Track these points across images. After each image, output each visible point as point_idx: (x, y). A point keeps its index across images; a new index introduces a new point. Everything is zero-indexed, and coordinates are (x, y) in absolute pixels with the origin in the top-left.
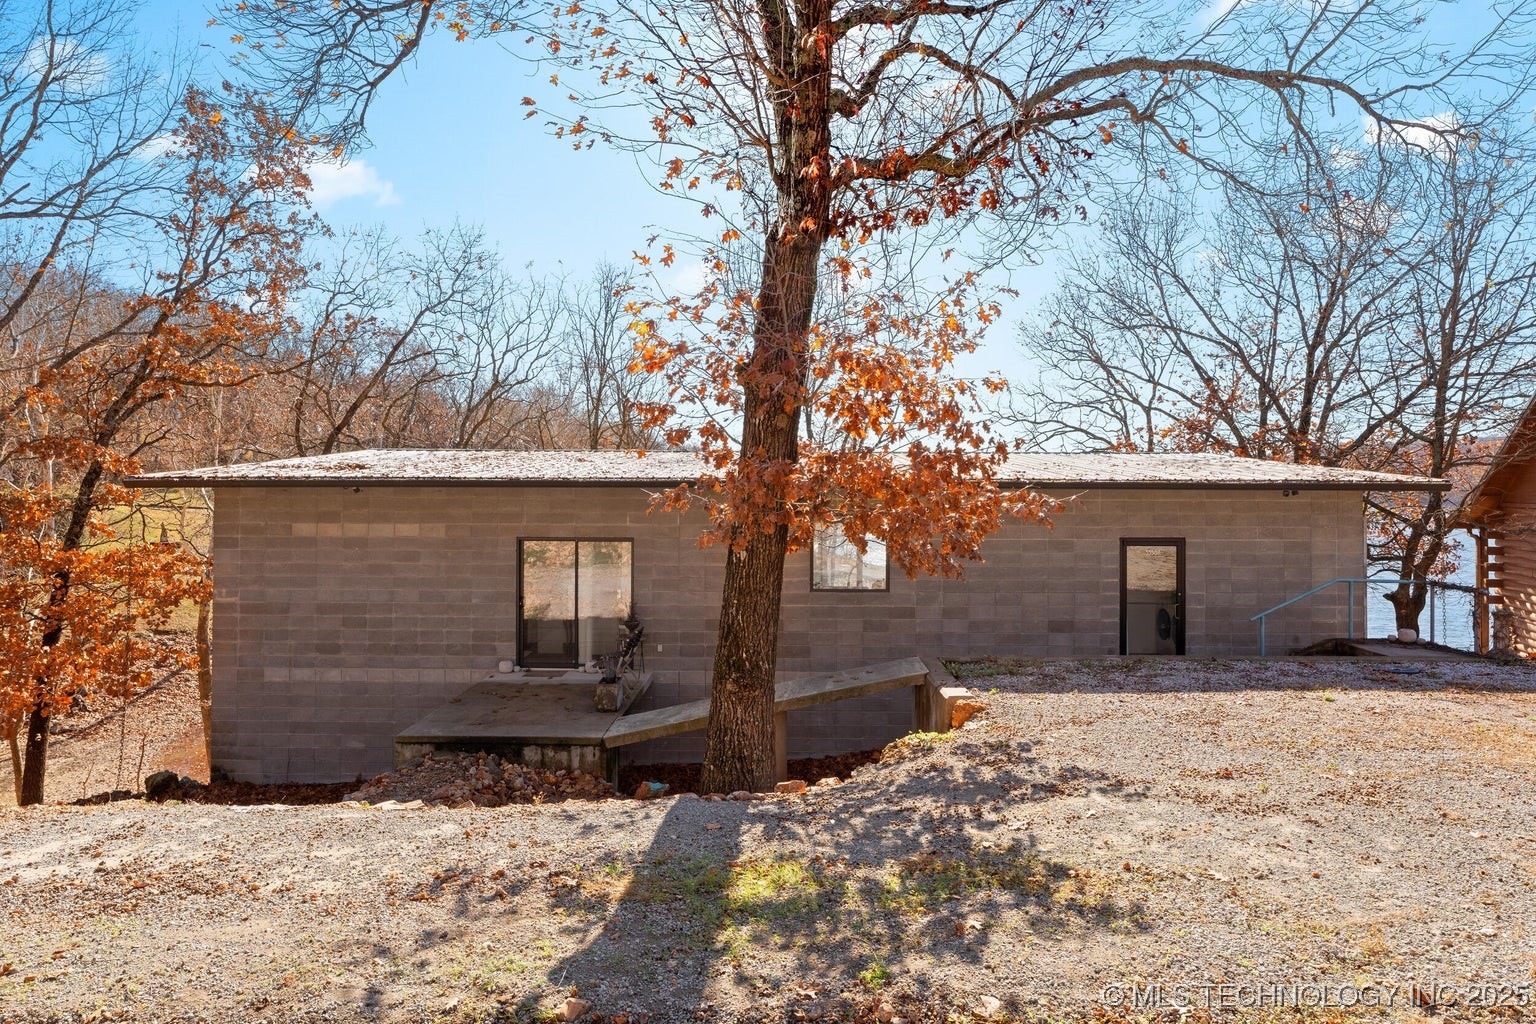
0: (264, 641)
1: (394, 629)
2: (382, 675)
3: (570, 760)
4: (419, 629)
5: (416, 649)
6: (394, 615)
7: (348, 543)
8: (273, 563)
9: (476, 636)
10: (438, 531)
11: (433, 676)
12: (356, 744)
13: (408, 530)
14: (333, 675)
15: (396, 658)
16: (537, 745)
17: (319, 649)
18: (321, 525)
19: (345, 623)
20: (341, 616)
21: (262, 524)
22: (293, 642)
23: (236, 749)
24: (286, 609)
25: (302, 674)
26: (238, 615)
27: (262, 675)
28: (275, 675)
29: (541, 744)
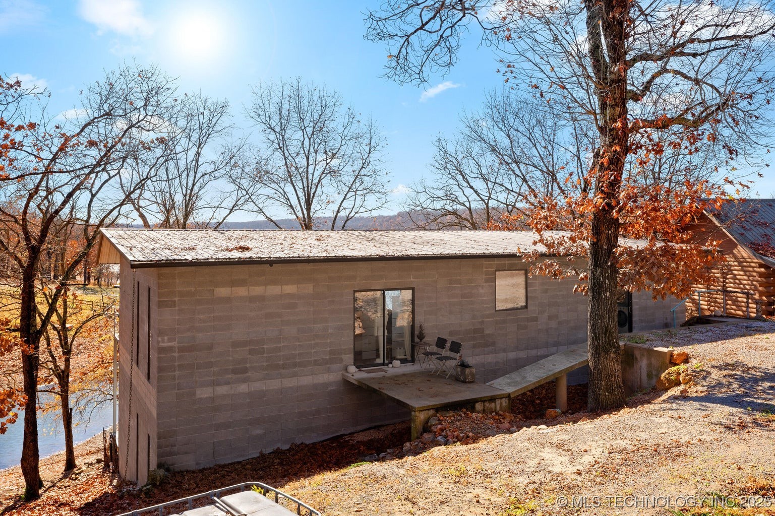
0: (196, 371)
1: (282, 353)
2: (274, 384)
3: (496, 407)
4: (297, 352)
5: (295, 365)
6: (282, 344)
7: (252, 299)
8: (202, 316)
9: (331, 353)
10: (308, 288)
11: (306, 380)
12: (259, 431)
13: (290, 289)
14: (243, 388)
15: (283, 371)
16: (481, 401)
17: (234, 372)
18: (234, 289)
19: (251, 352)
20: (248, 348)
21: (193, 289)
22: (216, 369)
23: (175, 449)
24: (210, 347)
25: (222, 390)
26: (176, 355)
27: (194, 394)
28: (203, 393)
29: (483, 400)
